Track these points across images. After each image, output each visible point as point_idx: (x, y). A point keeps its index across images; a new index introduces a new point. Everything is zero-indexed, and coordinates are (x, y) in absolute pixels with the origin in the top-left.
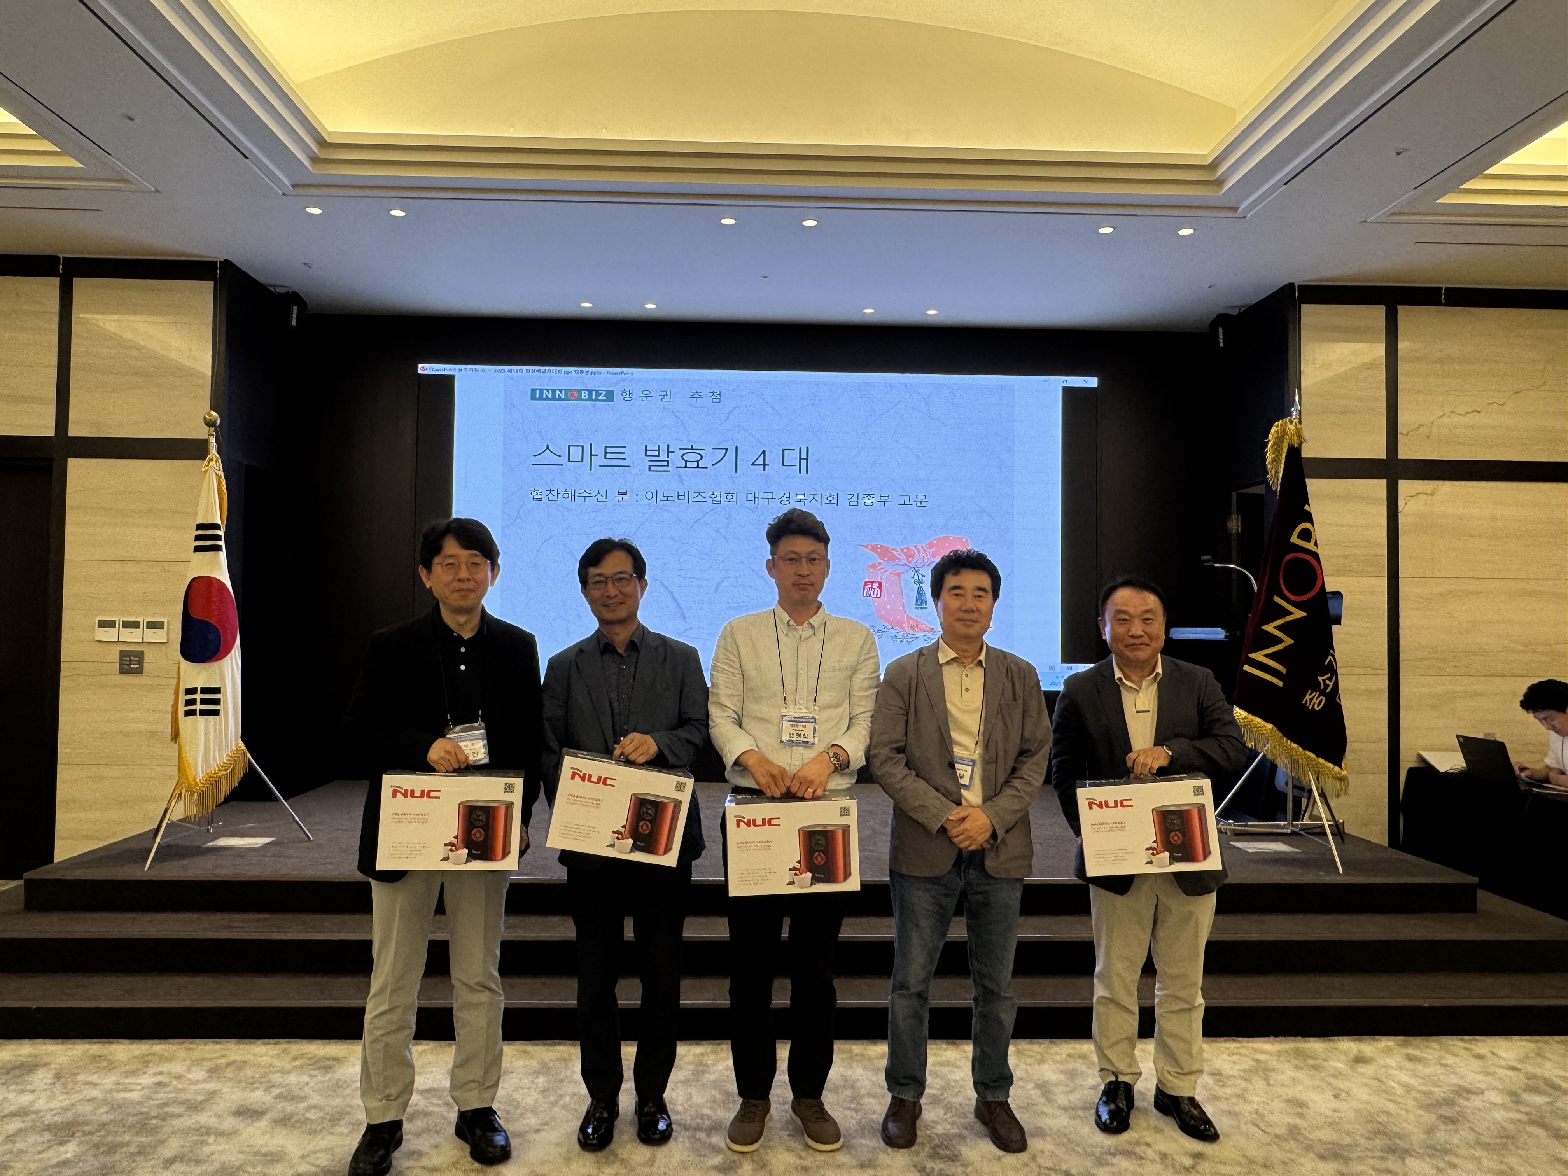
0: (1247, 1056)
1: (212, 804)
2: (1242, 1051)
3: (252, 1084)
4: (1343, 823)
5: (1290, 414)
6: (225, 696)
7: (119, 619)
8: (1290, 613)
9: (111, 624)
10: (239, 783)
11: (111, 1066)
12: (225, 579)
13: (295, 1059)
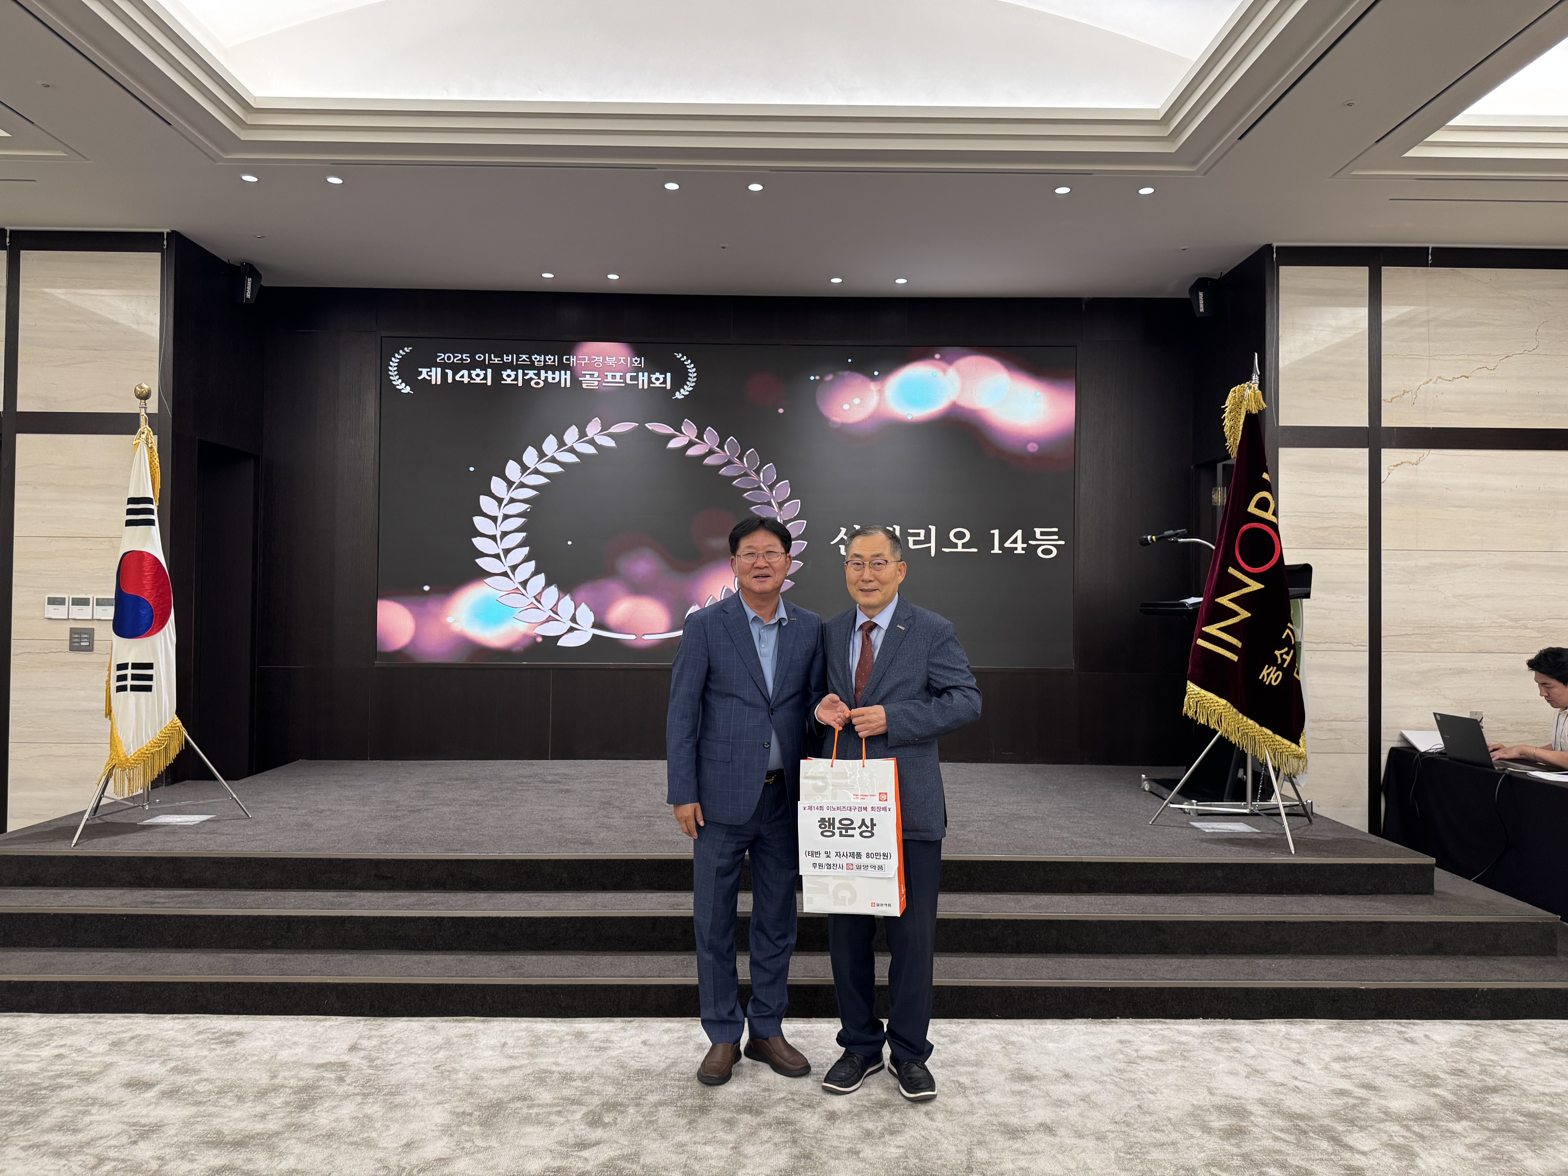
3: (150, 1057)
4: (1312, 803)
5: (1250, 379)
6: (159, 673)
7: (68, 596)
8: (1247, 585)
9: (61, 602)
10: (174, 760)
11: (16, 1039)
12: (159, 554)
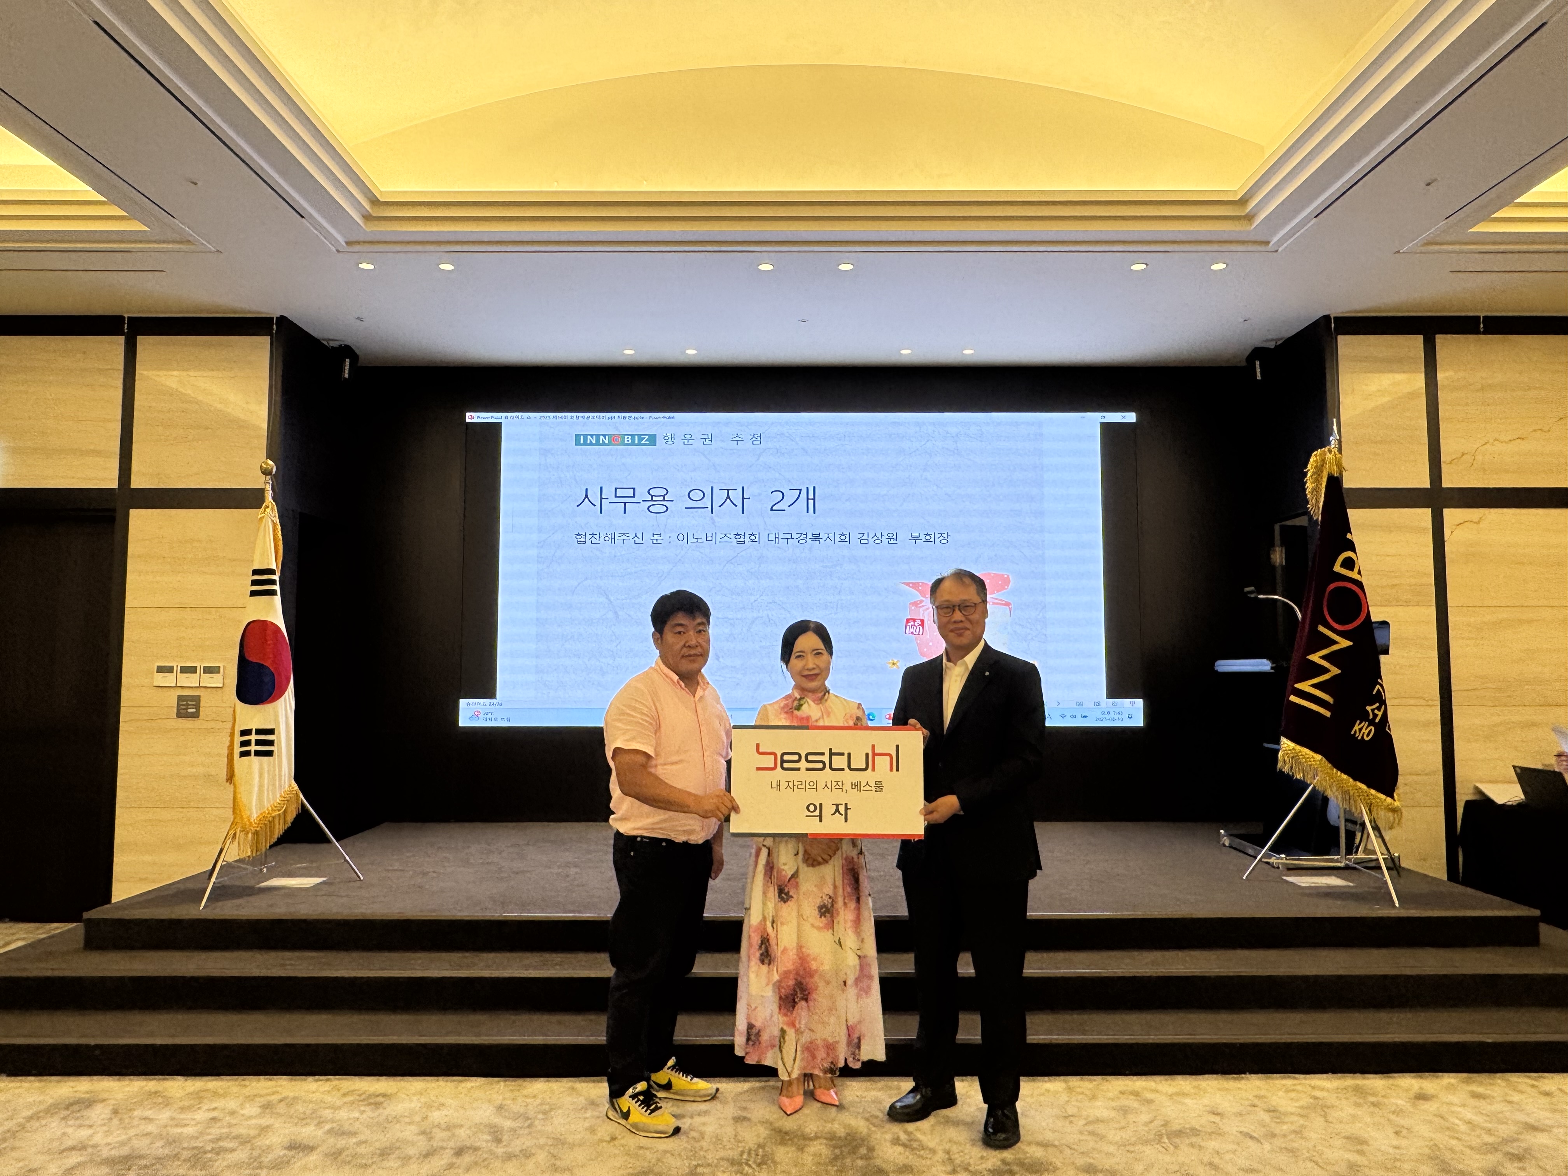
0: (1305, 1093)
1: (264, 846)
2: (1299, 1088)
3: (303, 1119)
4: (1399, 856)
5: (1329, 443)
6: (279, 738)
7: (177, 665)
8: (1335, 642)
9: (170, 670)
10: (292, 823)
11: (167, 1102)
12: (281, 623)
13: (344, 1095)
